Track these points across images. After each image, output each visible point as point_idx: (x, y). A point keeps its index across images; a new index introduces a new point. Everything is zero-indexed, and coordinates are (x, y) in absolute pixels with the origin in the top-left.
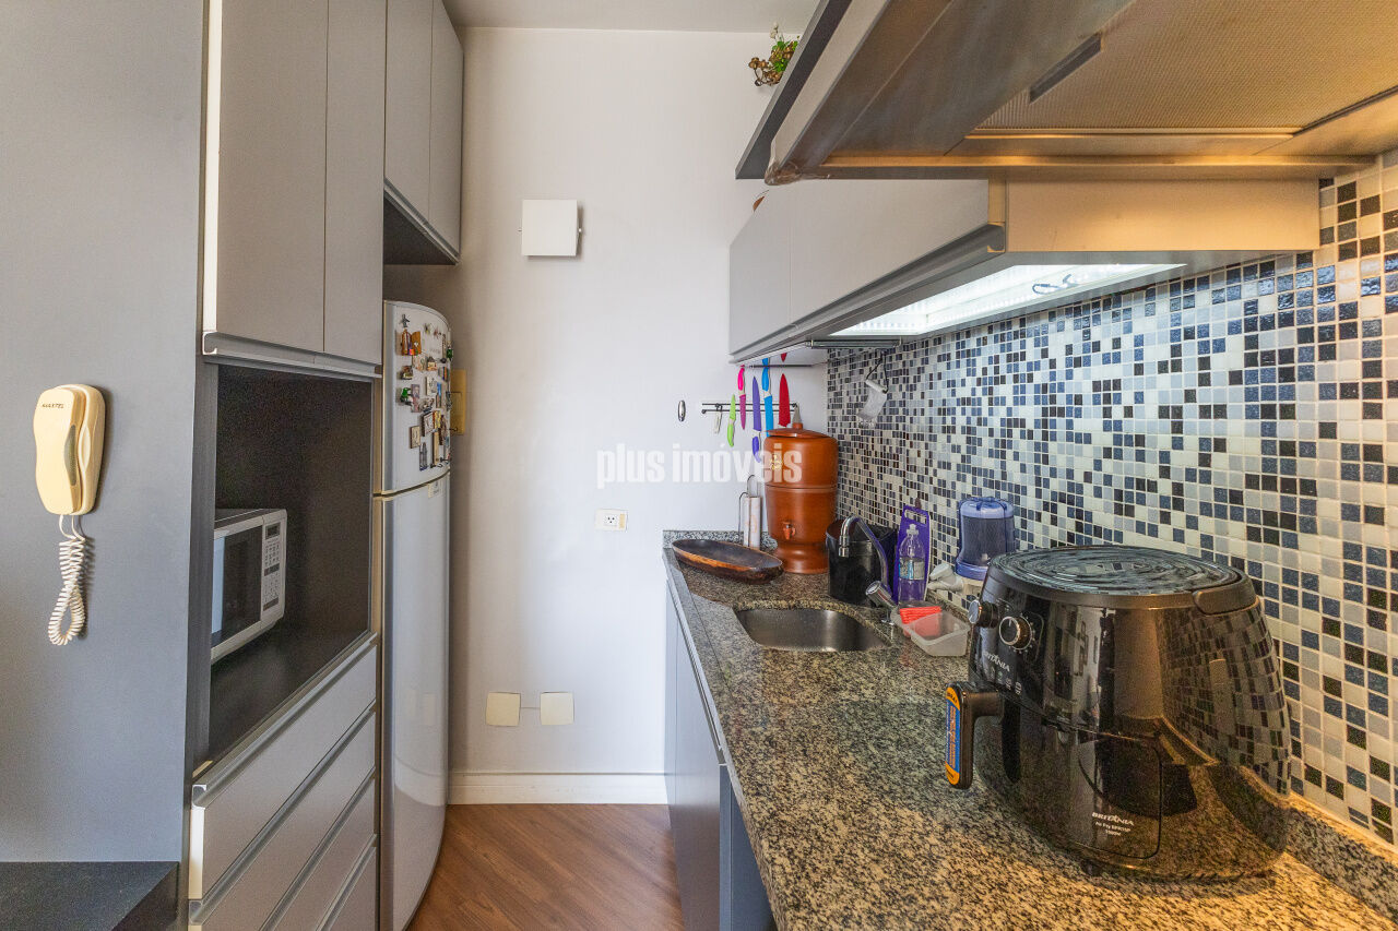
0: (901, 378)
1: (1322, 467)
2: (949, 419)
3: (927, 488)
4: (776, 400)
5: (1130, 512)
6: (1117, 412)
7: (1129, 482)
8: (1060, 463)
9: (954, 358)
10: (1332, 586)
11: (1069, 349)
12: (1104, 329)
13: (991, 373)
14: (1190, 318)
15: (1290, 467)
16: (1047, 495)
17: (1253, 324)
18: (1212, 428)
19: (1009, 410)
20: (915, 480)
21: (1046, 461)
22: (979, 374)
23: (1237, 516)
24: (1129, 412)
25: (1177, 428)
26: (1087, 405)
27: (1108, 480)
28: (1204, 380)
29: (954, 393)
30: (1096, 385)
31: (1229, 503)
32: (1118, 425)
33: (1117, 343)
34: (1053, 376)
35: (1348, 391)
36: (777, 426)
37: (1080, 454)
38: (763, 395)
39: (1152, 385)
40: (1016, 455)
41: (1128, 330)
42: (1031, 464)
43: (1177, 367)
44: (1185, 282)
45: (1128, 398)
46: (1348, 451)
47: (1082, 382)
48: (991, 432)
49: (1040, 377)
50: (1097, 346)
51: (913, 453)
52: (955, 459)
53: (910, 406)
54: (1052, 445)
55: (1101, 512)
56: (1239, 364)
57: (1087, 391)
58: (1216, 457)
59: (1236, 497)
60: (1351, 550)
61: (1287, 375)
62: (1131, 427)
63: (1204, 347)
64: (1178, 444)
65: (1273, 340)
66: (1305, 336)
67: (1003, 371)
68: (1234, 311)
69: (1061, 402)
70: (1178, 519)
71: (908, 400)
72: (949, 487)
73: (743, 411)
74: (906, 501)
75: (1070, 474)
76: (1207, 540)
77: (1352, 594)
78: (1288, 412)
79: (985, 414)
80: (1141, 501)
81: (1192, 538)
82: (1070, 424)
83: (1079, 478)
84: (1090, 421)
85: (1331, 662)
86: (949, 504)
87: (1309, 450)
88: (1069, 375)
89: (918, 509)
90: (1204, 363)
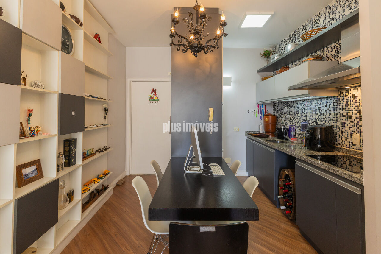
0: (289, 106)
1: (339, 116)
2: (298, 112)
3: (294, 122)
4: (264, 109)
5: (322, 122)
6: (321, 111)
7: (322, 119)
8: (314, 117)
9: (298, 104)
10: (340, 126)
11: (315, 104)
12: (319, 102)
13: (304, 106)
14: (328, 101)
15: (336, 116)
16: (312, 121)
17: (334, 102)
18: (330, 112)
19: (307, 111)
20: (292, 121)
21: (312, 117)
22: (303, 106)
23: (332, 121)
24: (322, 111)
25: (327, 113)
26: (317, 110)
27: (320, 119)
28: (329, 108)
29: (298, 109)
30: (318, 108)
31: (332, 120)
32: (321, 112)
33: (321, 103)
34: (313, 107)
35: (341, 109)
36: (264, 114)
37: (316, 116)
38: (262, 109)
39: (324, 108)
40: (308, 117)
41: (322, 102)
42: (310, 118)
43: (327, 106)
44: (328, 97)
45: (322, 109)
46: (341, 114)
47: (317, 107)
48: (304, 114)
49: (311, 107)
50: (318, 103)
51: (291, 117)
52: (299, 118)
53: (291, 110)
54: (313, 115)
55: (319, 123)
56: (332, 106)
57: (317, 109)
58: (330, 115)
59: (332, 119)
60: (341, 123)
61: (336, 107)
62: (322, 113)
63: (329, 104)
64: (327, 114)
65: (335, 104)
66: (338, 104)
67: (306, 106)
68: (332, 101)
69: (314, 110)
70: (327, 122)
71: (290, 109)
72: (298, 122)
73: (259, 111)
74: (290, 124)
75: (315, 118)
76: (330, 124)
77: (341, 127)
78: (336, 111)
79: (303, 111)
80: (323, 121)
81: (328, 124)
82: (315, 112)
83: (316, 119)
84: (318, 112)
85: (340, 133)
86: (298, 124)
87: (338, 114)
88: (315, 107)
89: (292, 125)
90: (329, 106)
